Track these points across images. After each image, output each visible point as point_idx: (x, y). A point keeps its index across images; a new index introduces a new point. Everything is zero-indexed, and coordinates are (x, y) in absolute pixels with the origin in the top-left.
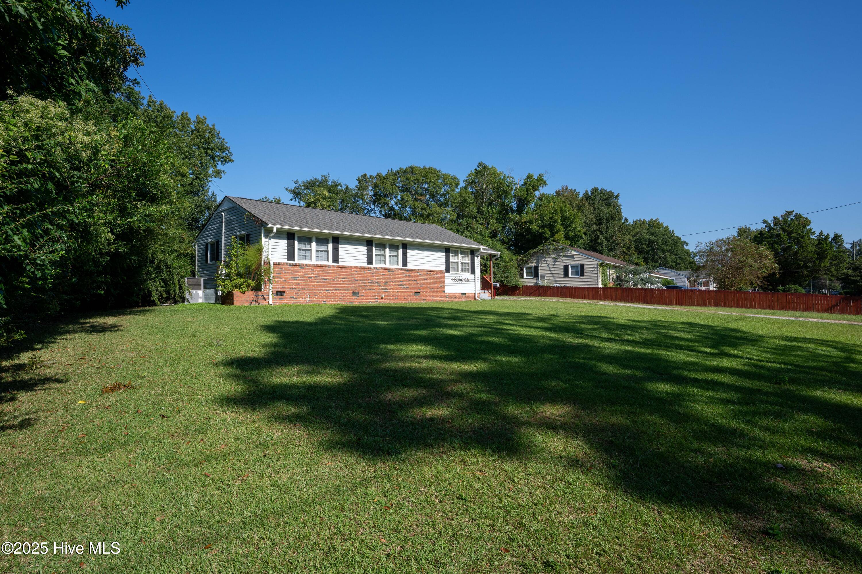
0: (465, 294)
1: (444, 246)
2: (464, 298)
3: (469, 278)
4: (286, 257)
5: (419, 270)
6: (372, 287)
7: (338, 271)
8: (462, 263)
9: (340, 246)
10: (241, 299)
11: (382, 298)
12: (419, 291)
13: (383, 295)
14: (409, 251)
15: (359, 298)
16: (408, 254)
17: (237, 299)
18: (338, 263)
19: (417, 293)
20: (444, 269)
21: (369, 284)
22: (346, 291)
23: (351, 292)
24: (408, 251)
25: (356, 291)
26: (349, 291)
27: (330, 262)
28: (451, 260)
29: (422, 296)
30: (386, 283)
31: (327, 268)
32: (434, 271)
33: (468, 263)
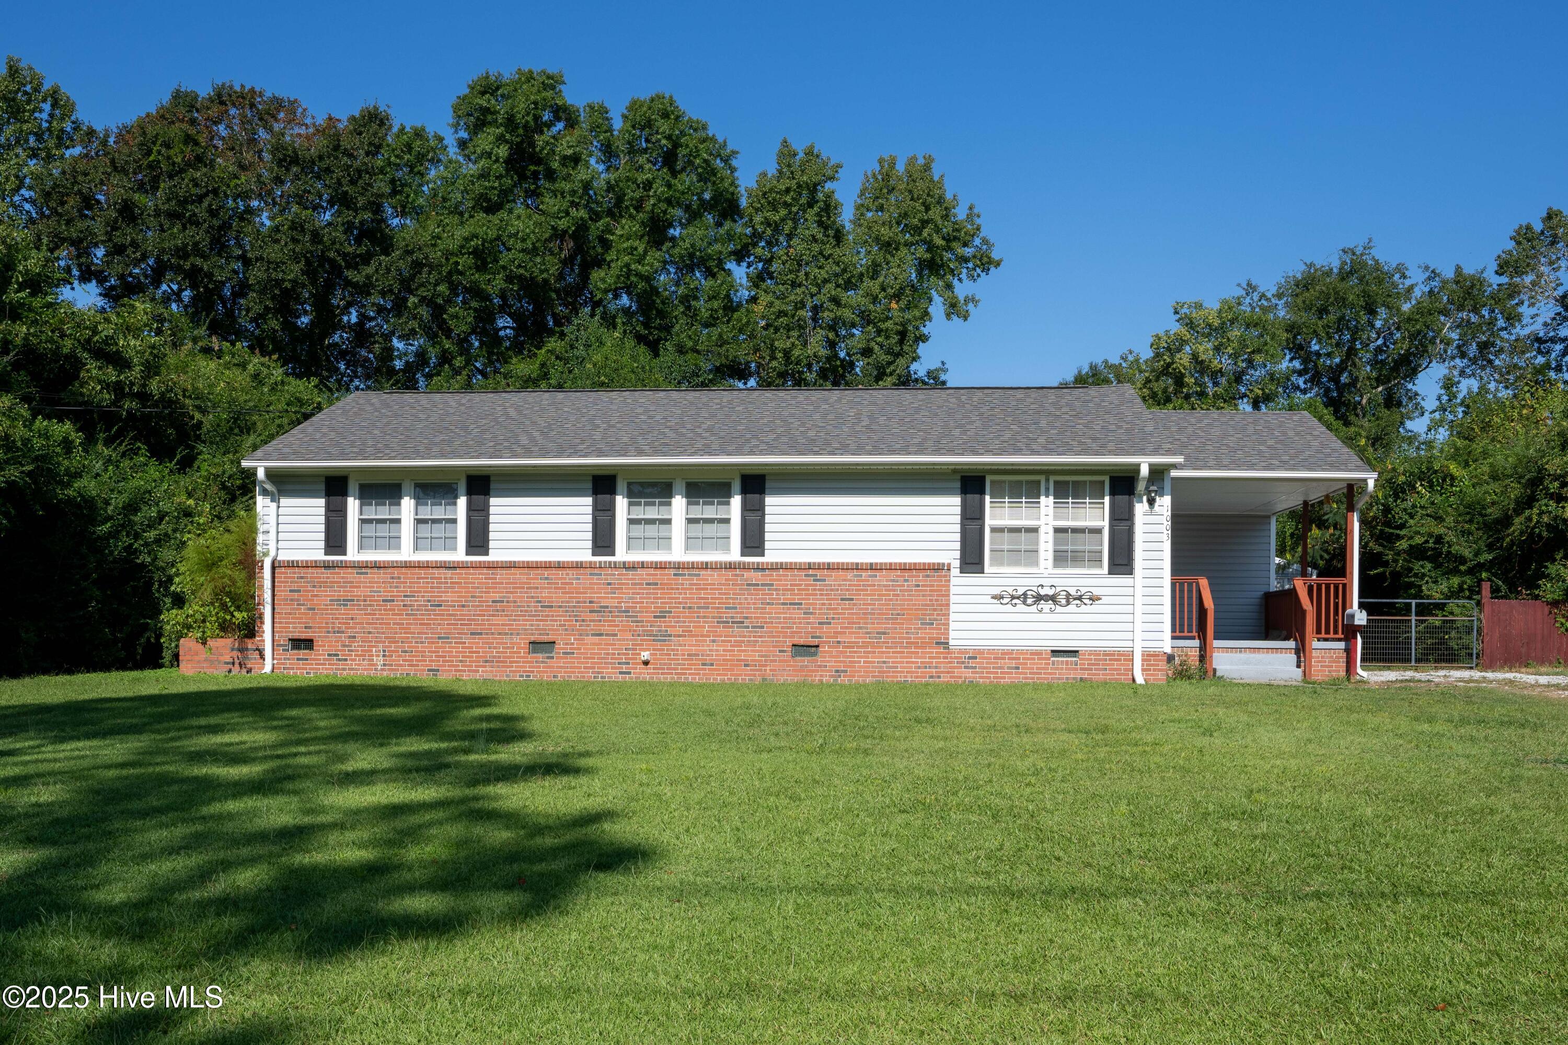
0: (1075, 652)
1: (955, 471)
2: (1063, 669)
3: (1096, 591)
4: (322, 544)
5: (810, 566)
6: (606, 628)
7: (480, 576)
8: (1057, 530)
9: (493, 501)
10: (197, 658)
11: (646, 663)
12: (816, 641)
13: (645, 655)
14: (773, 503)
15: (554, 663)
16: (768, 510)
17: (188, 657)
18: (487, 554)
19: (805, 649)
20: (951, 555)
21: (595, 616)
22: (507, 639)
23: (524, 643)
24: (769, 500)
25: (545, 638)
26: (516, 639)
27: (460, 554)
28: (990, 521)
29: (827, 658)
30: (662, 615)
31: (442, 571)
32: (891, 567)
33: (1099, 531)
